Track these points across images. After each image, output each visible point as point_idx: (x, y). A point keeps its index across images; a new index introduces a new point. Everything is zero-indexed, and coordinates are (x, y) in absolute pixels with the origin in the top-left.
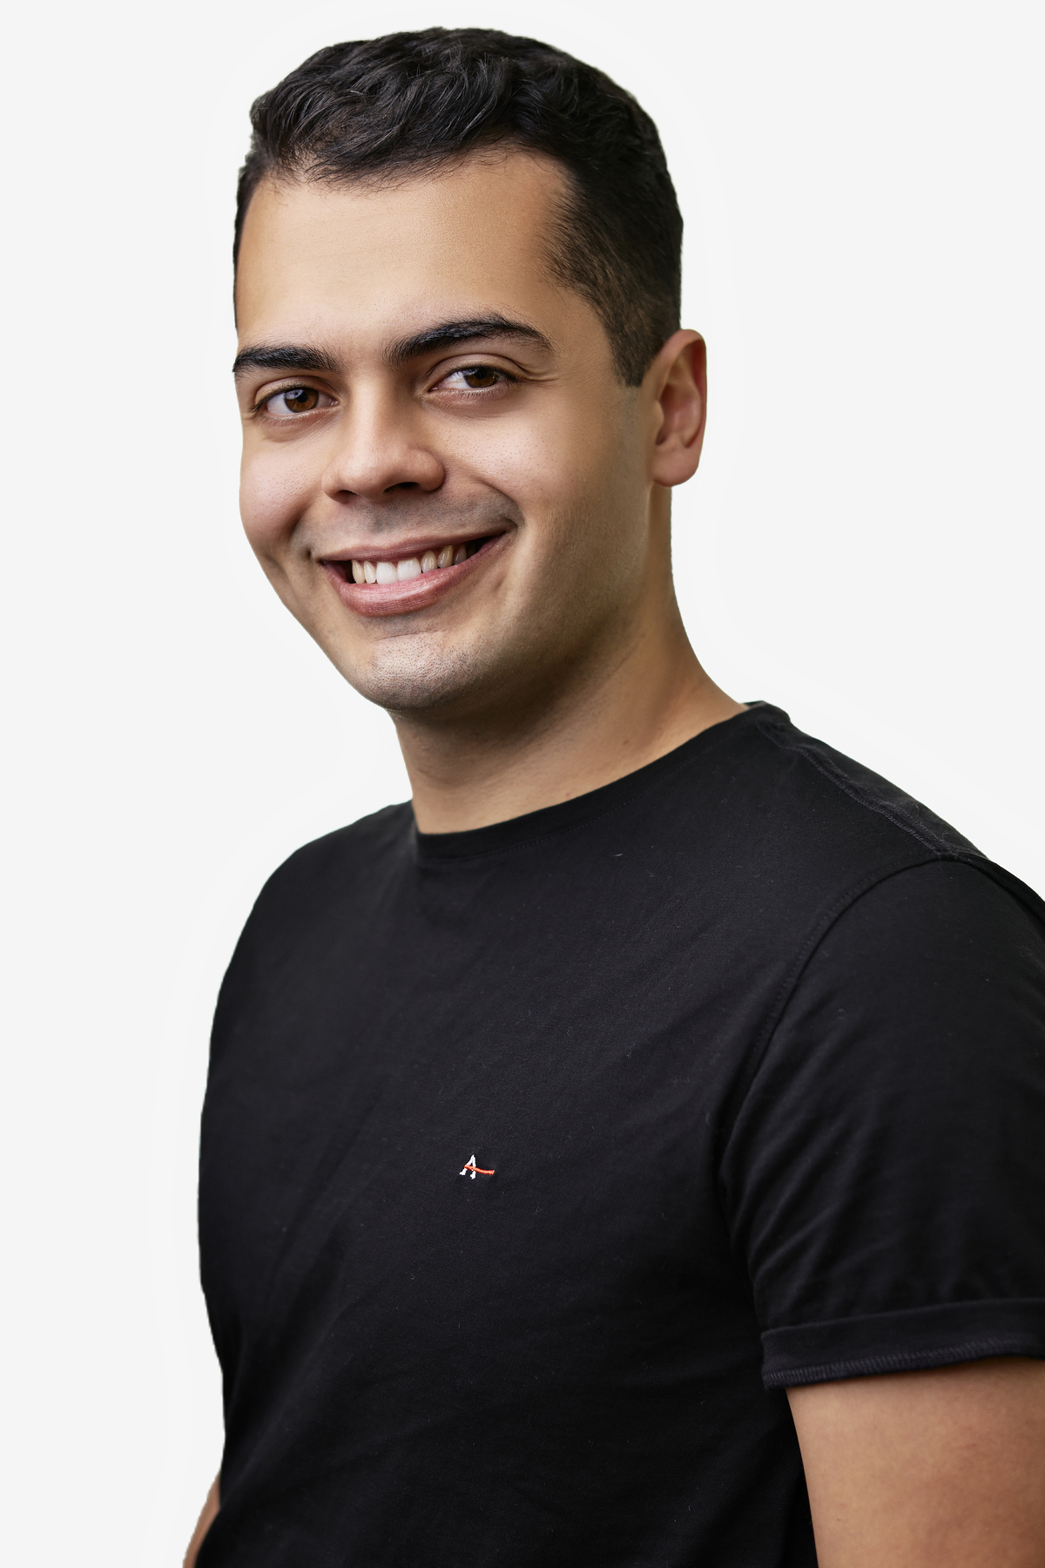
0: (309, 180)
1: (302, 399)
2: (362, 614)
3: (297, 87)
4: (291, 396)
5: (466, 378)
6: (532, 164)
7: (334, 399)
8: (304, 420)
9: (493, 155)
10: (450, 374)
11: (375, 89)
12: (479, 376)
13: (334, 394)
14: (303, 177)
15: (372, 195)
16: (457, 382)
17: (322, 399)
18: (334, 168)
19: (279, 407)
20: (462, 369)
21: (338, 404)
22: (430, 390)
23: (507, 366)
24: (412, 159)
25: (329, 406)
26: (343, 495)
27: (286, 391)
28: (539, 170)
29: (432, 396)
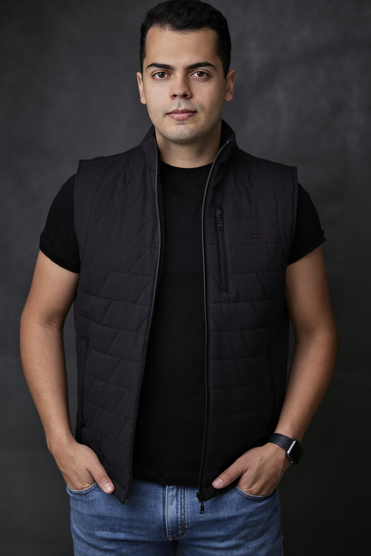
0: (169, 30)
1: (162, 75)
2: (175, 119)
3: (166, 11)
4: (160, 74)
5: (198, 74)
6: (212, 31)
7: (169, 75)
8: (164, 79)
9: (206, 29)
10: (195, 73)
11: (183, 13)
12: (201, 74)
13: (170, 75)
14: (167, 29)
15: (183, 35)
16: (196, 75)
17: (166, 75)
18: (174, 28)
19: (157, 76)
20: (198, 72)
21: (170, 77)
22: (191, 76)
23: (207, 72)
24: (191, 28)
25: (168, 77)
26: (175, 96)
27: (159, 73)
28: (213, 32)
29: (192, 77)
